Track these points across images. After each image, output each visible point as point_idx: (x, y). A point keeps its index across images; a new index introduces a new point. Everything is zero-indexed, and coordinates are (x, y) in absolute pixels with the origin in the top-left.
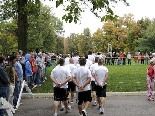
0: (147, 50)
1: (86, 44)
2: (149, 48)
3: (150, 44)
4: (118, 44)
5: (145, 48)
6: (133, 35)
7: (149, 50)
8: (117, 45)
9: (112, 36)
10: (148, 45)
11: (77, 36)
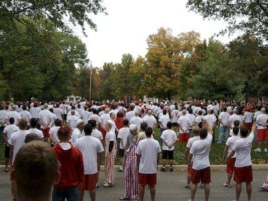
0: (203, 94)
1: (125, 82)
2: (207, 92)
3: (208, 84)
4: (170, 83)
5: (199, 91)
6: (188, 69)
7: (207, 95)
8: (168, 84)
9: (160, 69)
10: (206, 87)
11: (115, 68)
